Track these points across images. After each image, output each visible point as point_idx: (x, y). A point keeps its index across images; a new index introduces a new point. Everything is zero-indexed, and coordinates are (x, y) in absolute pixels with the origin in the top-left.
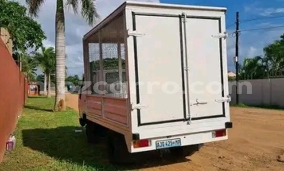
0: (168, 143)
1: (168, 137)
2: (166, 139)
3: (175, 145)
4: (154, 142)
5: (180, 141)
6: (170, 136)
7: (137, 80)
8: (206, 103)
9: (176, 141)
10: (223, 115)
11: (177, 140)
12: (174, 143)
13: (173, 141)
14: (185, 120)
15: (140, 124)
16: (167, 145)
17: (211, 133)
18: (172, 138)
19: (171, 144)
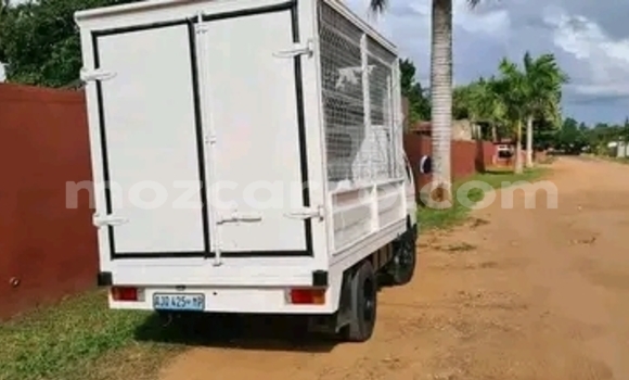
0: (176, 301)
1: (178, 287)
2: (174, 291)
3: (191, 306)
4: (149, 294)
5: (202, 300)
6: (183, 287)
7: (106, 177)
8: (259, 220)
9: (195, 300)
10: (309, 252)
11: (196, 297)
12: (189, 302)
13: (187, 297)
14: (207, 254)
15: (114, 256)
16: (173, 303)
17: (281, 293)
18: (187, 291)
19: (181, 303)
